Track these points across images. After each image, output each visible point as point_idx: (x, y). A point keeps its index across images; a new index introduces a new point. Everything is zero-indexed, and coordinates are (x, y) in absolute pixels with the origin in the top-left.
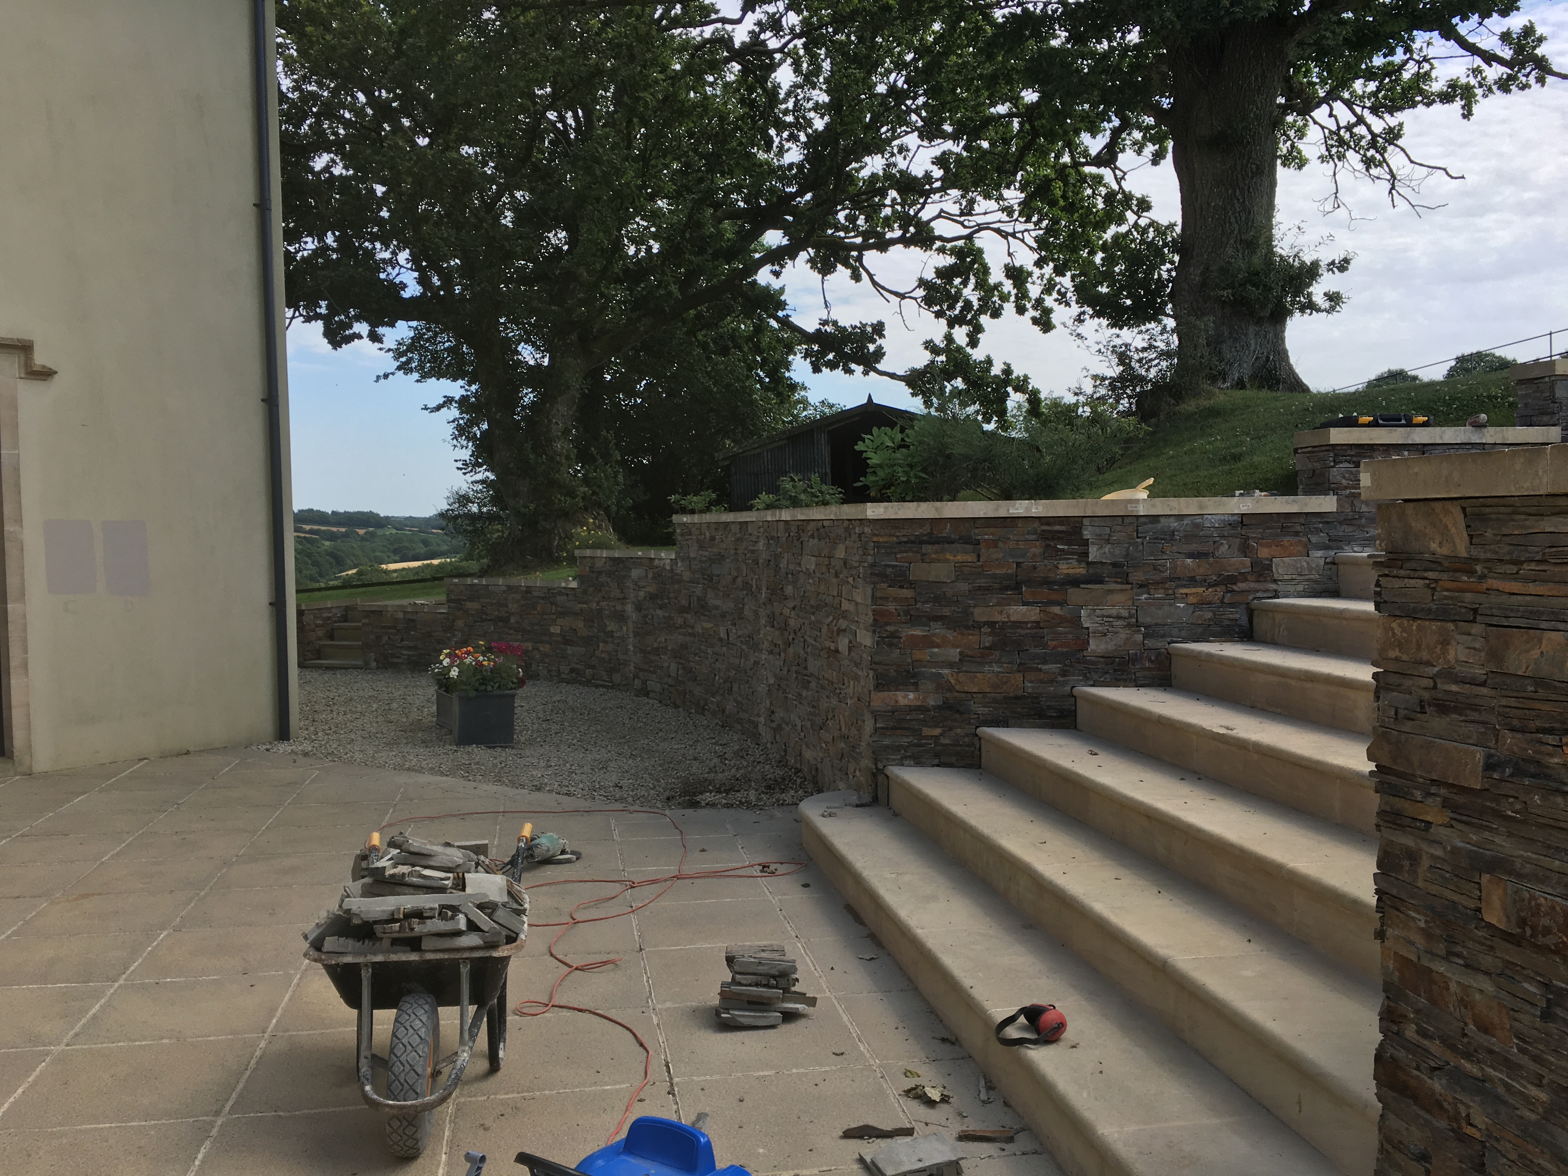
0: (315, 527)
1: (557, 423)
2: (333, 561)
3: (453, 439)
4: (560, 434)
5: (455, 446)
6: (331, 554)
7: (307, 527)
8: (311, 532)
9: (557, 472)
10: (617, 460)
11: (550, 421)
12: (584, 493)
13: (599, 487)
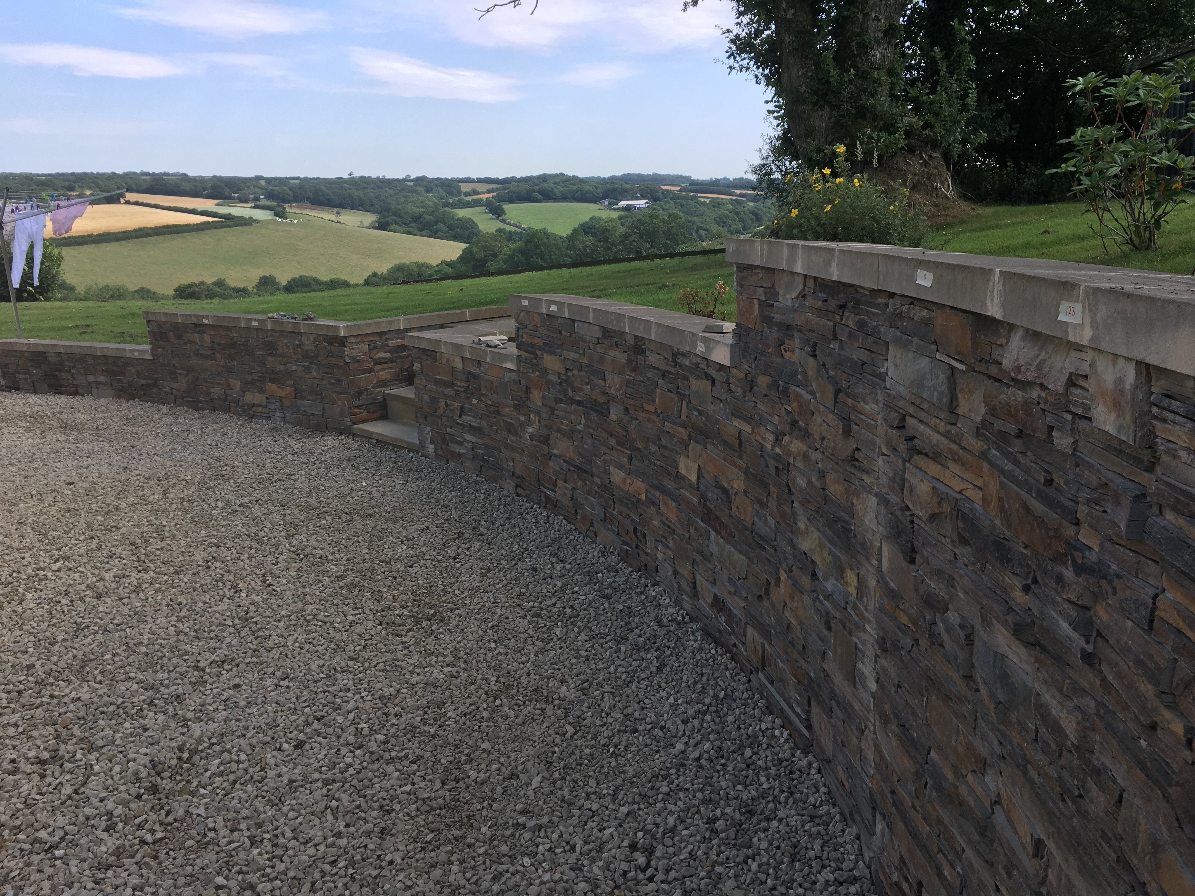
0: (744, 192)
1: (877, 19)
2: (754, 217)
3: (729, 57)
4: (881, 35)
5: (731, 68)
6: (754, 213)
7: (738, 192)
8: (741, 195)
9: (872, 95)
10: (970, 70)
11: (867, 15)
12: (911, 125)
13: (936, 114)
